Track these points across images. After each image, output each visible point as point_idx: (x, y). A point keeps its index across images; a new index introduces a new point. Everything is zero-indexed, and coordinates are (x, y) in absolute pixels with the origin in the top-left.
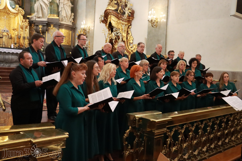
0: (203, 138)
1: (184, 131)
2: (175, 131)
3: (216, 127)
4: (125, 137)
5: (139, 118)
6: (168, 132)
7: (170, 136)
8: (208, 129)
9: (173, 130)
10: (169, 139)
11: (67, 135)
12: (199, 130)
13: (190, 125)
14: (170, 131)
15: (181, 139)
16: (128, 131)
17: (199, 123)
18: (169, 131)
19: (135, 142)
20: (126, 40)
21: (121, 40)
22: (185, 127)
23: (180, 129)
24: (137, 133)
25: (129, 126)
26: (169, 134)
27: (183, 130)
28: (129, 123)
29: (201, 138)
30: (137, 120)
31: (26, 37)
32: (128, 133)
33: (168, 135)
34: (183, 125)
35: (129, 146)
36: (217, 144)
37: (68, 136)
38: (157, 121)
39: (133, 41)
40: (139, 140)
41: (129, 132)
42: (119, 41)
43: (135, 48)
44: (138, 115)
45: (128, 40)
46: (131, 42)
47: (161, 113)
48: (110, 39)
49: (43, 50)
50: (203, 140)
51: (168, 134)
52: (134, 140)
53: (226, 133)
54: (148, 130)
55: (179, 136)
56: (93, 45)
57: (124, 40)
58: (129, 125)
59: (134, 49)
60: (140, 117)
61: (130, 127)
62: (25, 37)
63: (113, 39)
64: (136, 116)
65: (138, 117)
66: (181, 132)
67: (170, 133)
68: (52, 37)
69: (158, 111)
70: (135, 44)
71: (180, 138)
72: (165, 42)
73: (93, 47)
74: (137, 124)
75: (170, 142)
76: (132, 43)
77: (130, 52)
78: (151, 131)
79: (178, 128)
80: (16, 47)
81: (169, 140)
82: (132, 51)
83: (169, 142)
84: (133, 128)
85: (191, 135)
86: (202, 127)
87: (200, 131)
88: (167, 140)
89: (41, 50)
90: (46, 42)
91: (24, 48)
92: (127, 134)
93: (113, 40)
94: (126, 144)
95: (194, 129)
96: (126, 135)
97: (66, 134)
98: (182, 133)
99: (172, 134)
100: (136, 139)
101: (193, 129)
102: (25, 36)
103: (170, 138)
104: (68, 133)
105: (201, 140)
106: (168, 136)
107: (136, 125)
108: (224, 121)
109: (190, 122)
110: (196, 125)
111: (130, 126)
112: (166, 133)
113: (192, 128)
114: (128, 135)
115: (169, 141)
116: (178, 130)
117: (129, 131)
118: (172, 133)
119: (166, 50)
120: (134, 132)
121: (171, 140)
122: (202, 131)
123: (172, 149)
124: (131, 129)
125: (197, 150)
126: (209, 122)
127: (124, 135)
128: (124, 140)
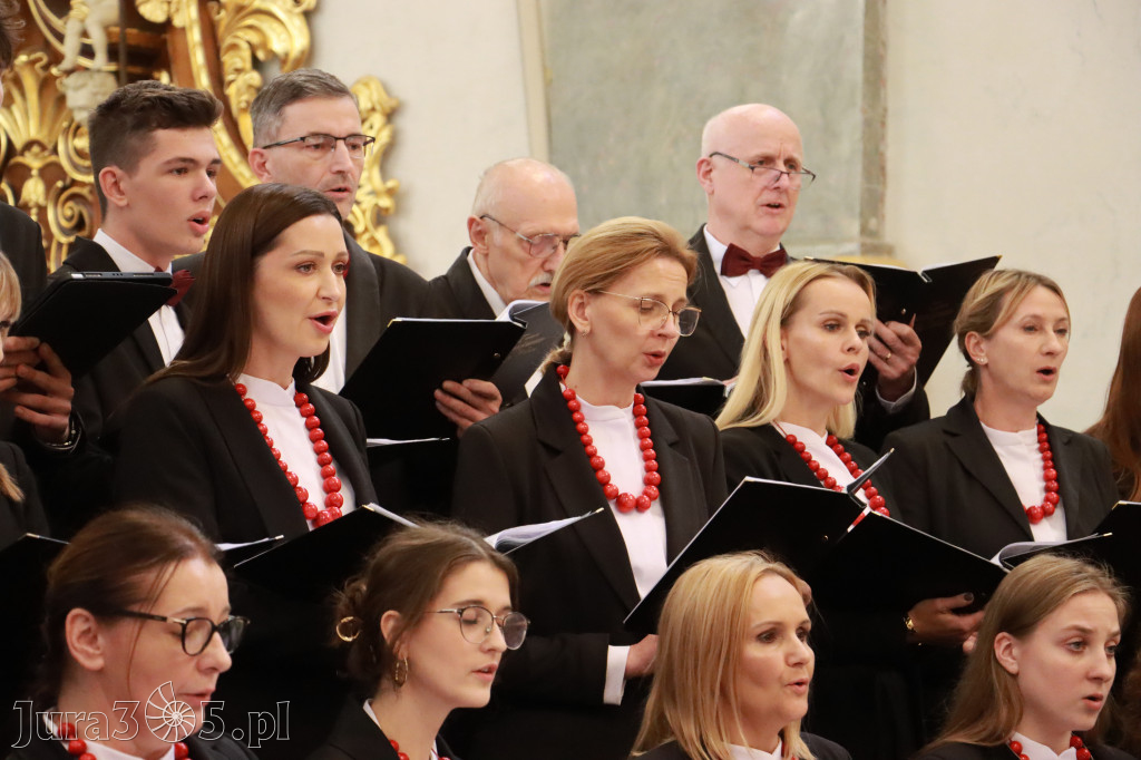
119: (875, 167)
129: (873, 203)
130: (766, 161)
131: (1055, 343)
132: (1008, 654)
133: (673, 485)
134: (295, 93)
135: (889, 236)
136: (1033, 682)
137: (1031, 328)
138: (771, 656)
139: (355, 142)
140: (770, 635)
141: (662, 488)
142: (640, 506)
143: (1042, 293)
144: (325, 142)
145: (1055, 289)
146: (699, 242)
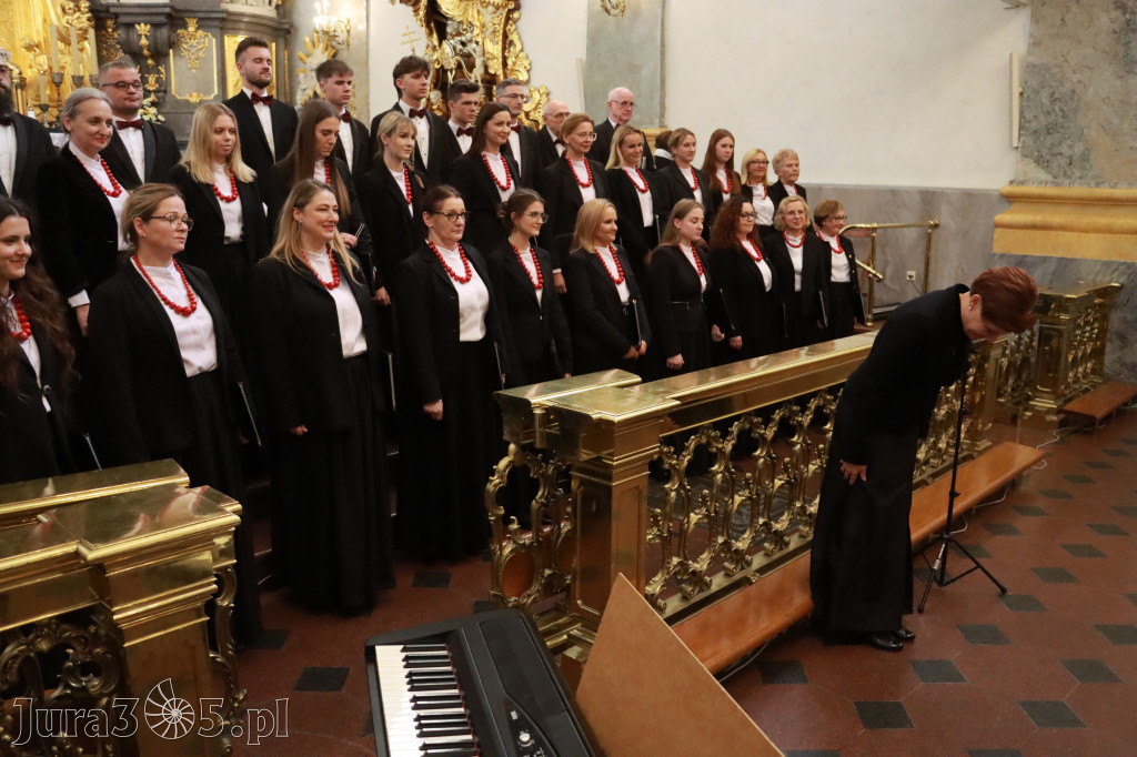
0: (811, 466)
1: (734, 447)
2: (699, 448)
4: (490, 487)
5: (545, 409)
6: (670, 458)
7: (678, 471)
8: (827, 427)
9: (688, 447)
10: (673, 485)
11: (235, 512)
12: (793, 437)
13: (755, 420)
14: (674, 453)
15: (724, 477)
16: (503, 463)
17: (795, 408)
18: (672, 450)
20: (500, 72)
21: (482, 70)
22: (735, 428)
23: (717, 442)
24: (541, 467)
25: (509, 443)
26: (674, 462)
27: (729, 441)
28: (505, 432)
29: (802, 467)
30: (536, 417)
31: (87, 79)
32: (505, 470)
33: (666, 466)
35: (512, 522)
37: (236, 518)
38: (617, 418)
39: (532, 73)
40: (554, 496)
41: (507, 467)
42: (473, 76)
43: (539, 103)
44: (539, 396)
45: (508, 72)
46: (523, 76)
47: (640, 379)
48: (437, 70)
51: (670, 464)
52: (534, 498)
54: (585, 455)
55: (715, 468)
56: (367, 96)
57: (492, 71)
59: (535, 109)
60: (551, 404)
61: (512, 447)
62: (81, 78)
63: (447, 71)
64: (533, 400)
65: (541, 406)
66: (720, 450)
67: (677, 459)
68: (194, 71)
69: (627, 372)
70: (538, 86)
71: (718, 473)
72: (659, 75)
73: (368, 104)
74: (537, 434)
75: (678, 494)
76: (528, 82)
78: (599, 459)
79: (709, 437)
81: (671, 486)
83: (673, 494)
84: (523, 448)
85: (760, 457)
86: (806, 425)
87: (796, 438)
88: (667, 486)
90: (173, 93)
92: (501, 477)
93: (449, 73)
94: (497, 516)
95: (772, 434)
96: (496, 480)
97: (228, 509)
98: (724, 453)
99: (686, 463)
100: (540, 493)
101: (770, 433)
102: (82, 74)
103: (676, 478)
104: (239, 506)
105: (802, 474)
106: (668, 471)
107: (534, 437)
109: (755, 410)
110: (782, 419)
111: (515, 443)
112: (660, 460)
113: (765, 429)
114: (505, 479)
115: (672, 491)
116: (708, 444)
117: (510, 462)
118: (685, 457)
119: (663, 107)
120: (530, 465)
121: (681, 485)
122: (804, 439)
123: (688, 522)
124: (515, 455)
125: (786, 514)
126: (829, 400)
127: (488, 481)
128: (489, 502)
129: (662, 115)
130: (625, 103)
131: (693, 149)
132: (678, 224)
133: (596, 179)
134: (509, 84)
135: (666, 123)
136: (684, 230)
137: (687, 145)
138: (608, 226)
139: (522, 96)
140: (609, 222)
141: (593, 181)
142: (588, 186)
143: (689, 136)
144: (515, 96)
145: (692, 134)
146: (607, 122)
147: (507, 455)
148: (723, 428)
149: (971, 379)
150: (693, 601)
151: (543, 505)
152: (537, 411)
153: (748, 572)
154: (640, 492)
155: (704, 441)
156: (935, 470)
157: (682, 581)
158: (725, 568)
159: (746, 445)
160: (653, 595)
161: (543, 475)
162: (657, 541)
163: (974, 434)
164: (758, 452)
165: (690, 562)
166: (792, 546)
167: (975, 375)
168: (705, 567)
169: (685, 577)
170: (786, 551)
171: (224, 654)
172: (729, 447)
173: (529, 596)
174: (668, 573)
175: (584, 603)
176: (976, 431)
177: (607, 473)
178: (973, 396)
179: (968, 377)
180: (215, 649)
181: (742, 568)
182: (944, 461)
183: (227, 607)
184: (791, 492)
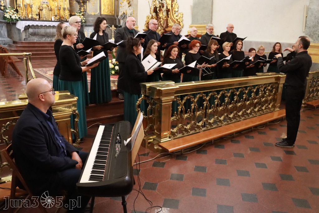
0: (220, 108)
3: (235, 98)
4: (137, 104)
5: (149, 87)
6: (179, 101)
7: (181, 104)
8: (225, 99)
9: (184, 99)
10: (180, 107)
15: (194, 107)
17: (215, 93)
19: (148, 109)
20: (171, 8)
21: (166, 8)
23: (192, 99)
25: (142, 95)
26: (180, 102)
30: (147, 89)
31: (66, 8)
33: (178, 103)
34: (197, 94)
36: (236, 114)
37: (76, 99)
38: (162, 89)
39: (179, 9)
40: (153, 108)
41: (141, 99)
42: (164, 9)
44: (148, 85)
45: (173, 8)
46: (177, 10)
47: (174, 83)
48: (155, 7)
49: (84, 22)
50: (220, 110)
52: (148, 108)
53: (247, 104)
54: (157, 97)
56: (137, 14)
57: (168, 8)
58: (142, 93)
59: (179, 18)
61: (143, 95)
64: (147, 85)
67: (182, 101)
68: (93, 6)
69: (171, 81)
70: (180, 12)
74: (147, 92)
75: (181, 109)
77: (175, 21)
78: (159, 98)
80: (57, 20)
82: (177, 20)
84: (145, 96)
89: (83, 21)
90: (88, 12)
91: (65, 20)
93: (157, 8)
96: (138, 102)
98: (194, 102)
99: (183, 102)
100: (149, 106)
104: (77, 98)
108: (245, 92)
110: (211, 95)
114: (140, 102)
119: (212, 19)
120: (147, 100)
121: (182, 107)
122: (218, 101)
123: (184, 116)
124: (143, 97)
125: (213, 119)
126: (226, 92)
127: (137, 102)
128: (136, 107)
129: (211, 21)
147: (141, 97)
148: (195, 96)
149: (274, 92)
150: (184, 135)
151: (149, 109)
152: (147, 87)
153: (201, 131)
154: (170, 107)
155: (189, 98)
156: (260, 114)
157: (182, 130)
158: (195, 129)
159: (201, 100)
160: (174, 132)
161: (150, 102)
162: (176, 119)
163: (274, 106)
164: (205, 102)
165: (185, 126)
166: (214, 127)
167: (275, 91)
168: (188, 128)
169: (183, 129)
170: (212, 127)
171: (76, 131)
172: (196, 100)
173: (146, 129)
174: (178, 127)
175: (157, 131)
176: (275, 106)
177: (161, 101)
178: (274, 97)
179: (273, 91)
180: (74, 130)
181: (199, 130)
182: (263, 112)
183: (77, 121)
184: (214, 113)
